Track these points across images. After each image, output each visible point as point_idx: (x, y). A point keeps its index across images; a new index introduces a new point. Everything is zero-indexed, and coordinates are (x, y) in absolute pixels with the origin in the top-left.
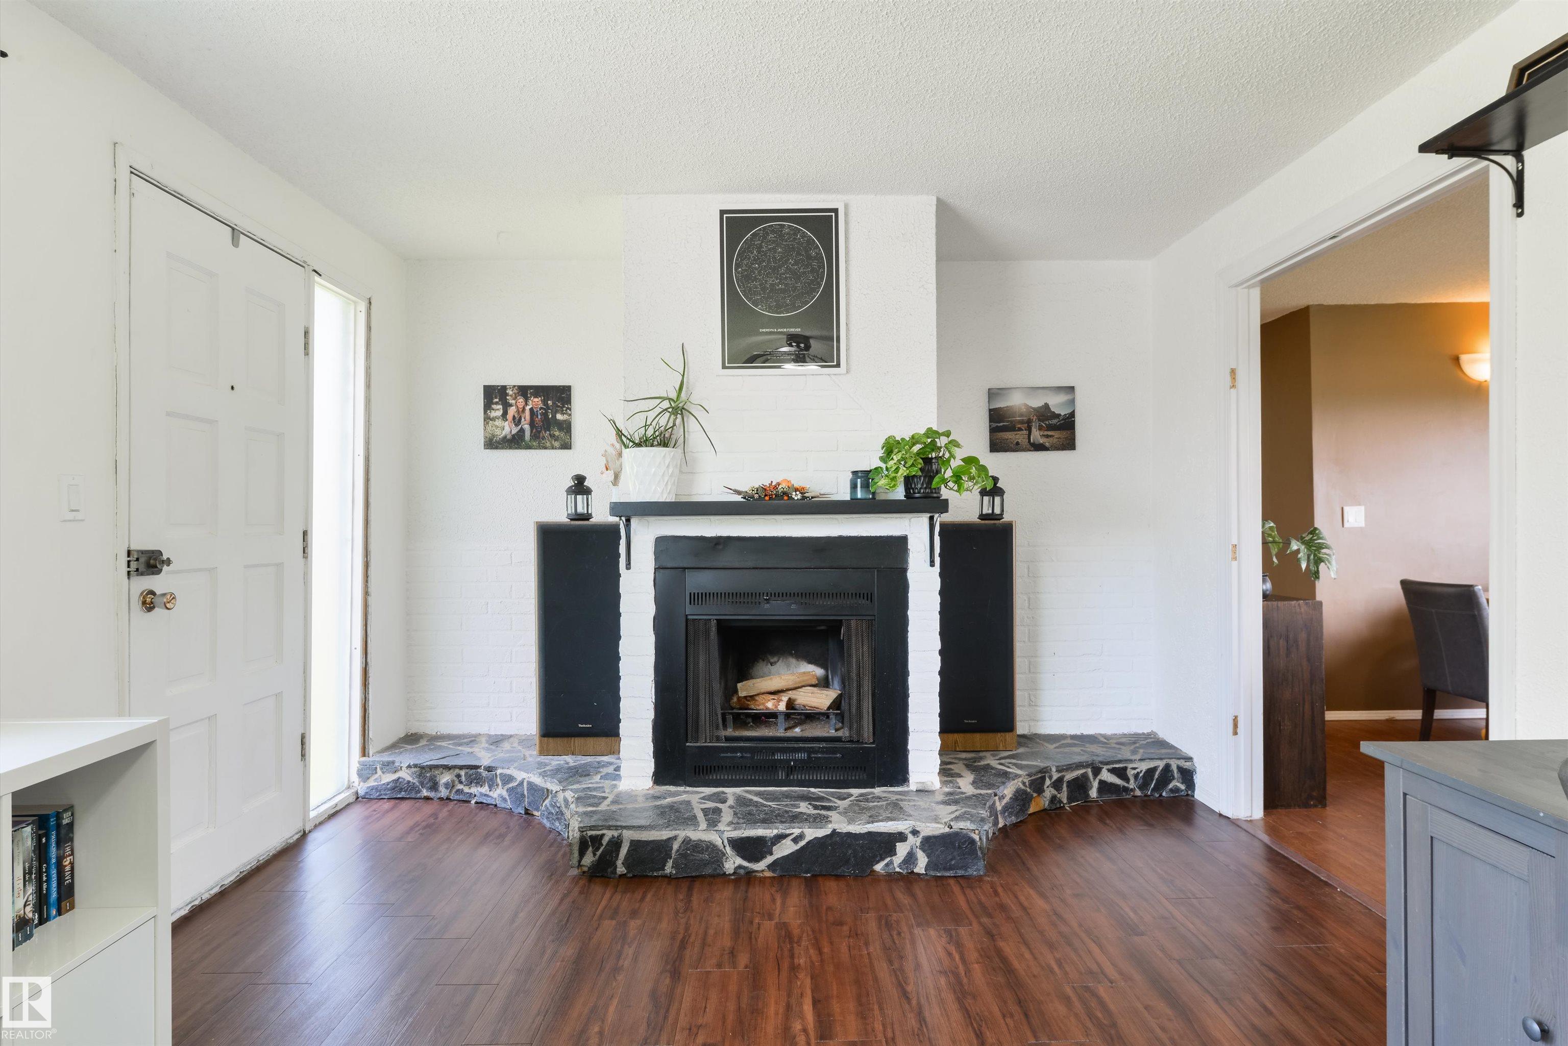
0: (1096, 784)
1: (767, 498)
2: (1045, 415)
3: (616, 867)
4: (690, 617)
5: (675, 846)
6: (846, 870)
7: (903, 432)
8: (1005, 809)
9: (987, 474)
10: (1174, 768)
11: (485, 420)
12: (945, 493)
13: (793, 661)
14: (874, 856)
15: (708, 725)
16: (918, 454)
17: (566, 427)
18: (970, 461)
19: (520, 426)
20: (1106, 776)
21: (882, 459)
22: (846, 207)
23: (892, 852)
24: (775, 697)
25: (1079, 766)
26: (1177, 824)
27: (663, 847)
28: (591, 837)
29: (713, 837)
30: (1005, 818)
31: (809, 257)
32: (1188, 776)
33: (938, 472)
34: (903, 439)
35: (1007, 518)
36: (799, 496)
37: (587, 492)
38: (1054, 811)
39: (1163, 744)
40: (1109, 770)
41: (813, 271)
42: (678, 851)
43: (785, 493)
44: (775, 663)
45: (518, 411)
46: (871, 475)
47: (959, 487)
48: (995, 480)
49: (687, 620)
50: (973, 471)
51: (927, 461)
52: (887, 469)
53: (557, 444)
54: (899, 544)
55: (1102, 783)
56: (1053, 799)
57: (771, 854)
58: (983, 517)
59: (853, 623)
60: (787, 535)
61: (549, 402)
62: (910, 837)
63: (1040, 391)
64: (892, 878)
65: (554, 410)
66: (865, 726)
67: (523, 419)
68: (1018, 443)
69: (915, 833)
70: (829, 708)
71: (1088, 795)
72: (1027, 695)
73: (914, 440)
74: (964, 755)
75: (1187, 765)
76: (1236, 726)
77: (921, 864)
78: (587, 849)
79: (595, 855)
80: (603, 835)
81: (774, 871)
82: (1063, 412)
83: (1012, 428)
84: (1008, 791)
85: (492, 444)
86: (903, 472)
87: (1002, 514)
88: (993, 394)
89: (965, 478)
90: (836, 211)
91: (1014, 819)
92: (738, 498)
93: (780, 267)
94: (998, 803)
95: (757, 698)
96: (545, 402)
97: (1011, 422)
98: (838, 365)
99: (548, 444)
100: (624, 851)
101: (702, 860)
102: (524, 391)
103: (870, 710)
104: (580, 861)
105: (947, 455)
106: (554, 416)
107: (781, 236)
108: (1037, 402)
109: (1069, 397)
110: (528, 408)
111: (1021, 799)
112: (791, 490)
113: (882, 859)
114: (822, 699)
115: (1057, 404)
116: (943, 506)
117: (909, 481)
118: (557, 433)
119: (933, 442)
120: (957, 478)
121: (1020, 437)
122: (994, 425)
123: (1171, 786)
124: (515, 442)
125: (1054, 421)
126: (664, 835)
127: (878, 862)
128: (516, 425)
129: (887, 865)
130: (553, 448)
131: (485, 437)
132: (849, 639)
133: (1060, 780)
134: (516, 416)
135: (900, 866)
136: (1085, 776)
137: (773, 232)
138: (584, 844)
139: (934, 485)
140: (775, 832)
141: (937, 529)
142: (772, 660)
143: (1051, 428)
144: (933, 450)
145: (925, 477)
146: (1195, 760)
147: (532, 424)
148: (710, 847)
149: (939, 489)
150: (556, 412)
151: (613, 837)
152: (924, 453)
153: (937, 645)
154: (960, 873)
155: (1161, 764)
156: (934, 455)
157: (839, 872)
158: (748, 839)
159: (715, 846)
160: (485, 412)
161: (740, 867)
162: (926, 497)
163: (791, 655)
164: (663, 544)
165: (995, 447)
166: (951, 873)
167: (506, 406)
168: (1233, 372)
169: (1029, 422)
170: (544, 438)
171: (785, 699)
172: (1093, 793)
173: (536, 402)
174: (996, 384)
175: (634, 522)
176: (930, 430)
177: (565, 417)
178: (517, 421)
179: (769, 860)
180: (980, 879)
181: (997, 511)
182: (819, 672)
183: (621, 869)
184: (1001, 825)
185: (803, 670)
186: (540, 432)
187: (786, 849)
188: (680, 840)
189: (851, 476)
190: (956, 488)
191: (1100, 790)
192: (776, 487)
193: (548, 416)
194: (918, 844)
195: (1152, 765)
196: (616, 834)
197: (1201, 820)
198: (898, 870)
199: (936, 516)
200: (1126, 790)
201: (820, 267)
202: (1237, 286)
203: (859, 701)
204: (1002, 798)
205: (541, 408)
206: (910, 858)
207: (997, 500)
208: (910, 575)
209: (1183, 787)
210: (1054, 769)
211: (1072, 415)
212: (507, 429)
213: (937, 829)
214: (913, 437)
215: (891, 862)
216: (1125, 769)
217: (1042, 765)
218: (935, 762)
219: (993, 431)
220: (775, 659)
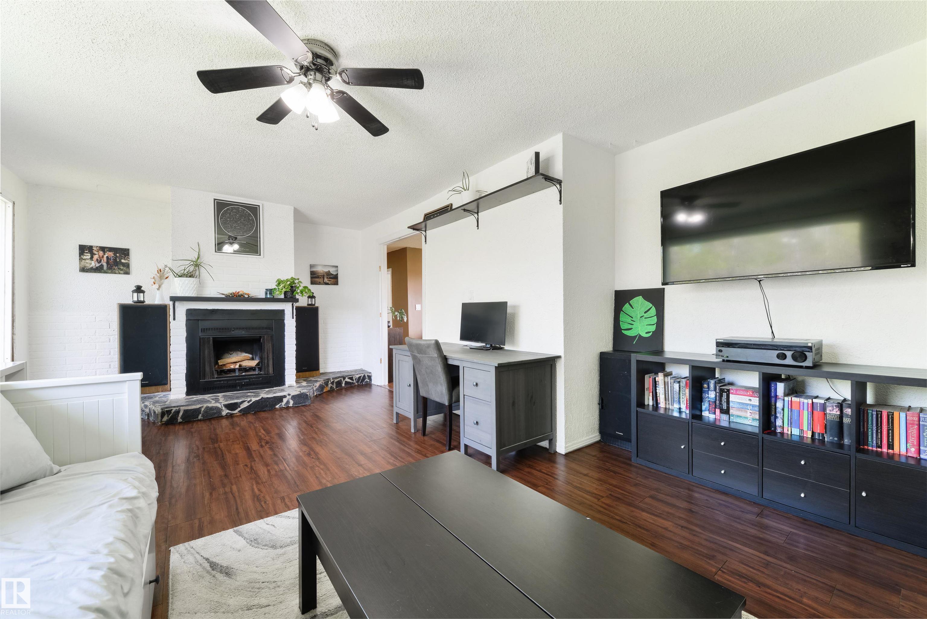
0: (344, 382)
1: (235, 296)
2: (328, 274)
3: (178, 420)
4: (201, 337)
5: (203, 409)
6: (266, 409)
7: (284, 278)
8: (316, 390)
9: (311, 292)
10: (366, 376)
11: (80, 260)
12: (297, 297)
13: (239, 353)
14: (276, 403)
15: (209, 373)
16: (289, 285)
17: (127, 266)
18: (305, 287)
19: (101, 263)
20: (347, 380)
21: (276, 285)
22: (263, 205)
23: (282, 401)
24: (234, 364)
25: (339, 377)
26: (368, 389)
27: (198, 411)
28: (166, 411)
29: (218, 405)
30: (316, 392)
31: (249, 219)
32: (370, 377)
33: (295, 290)
34: (284, 280)
35: (316, 305)
36: (247, 296)
37: (143, 292)
38: (331, 391)
39: (364, 371)
40: (348, 378)
41: (250, 224)
42: (204, 411)
43: (242, 295)
44: (232, 354)
45: (99, 257)
46: (272, 290)
47: (302, 295)
48: (313, 293)
49: (200, 338)
50: (307, 290)
51: (292, 287)
52: (278, 289)
53: (121, 272)
54: (282, 312)
55: (346, 382)
56: (331, 387)
57: (240, 407)
58: (308, 305)
59: (266, 337)
60: (241, 309)
61: (117, 254)
62: (288, 396)
63: (327, 266)
64: (281, 409)
65: (120, 258)
66: (270, 369)
67: (102, 261)
68: (320, 282)
69: (289, 395)
70: (255, 366)
71: (341, 386)
72: (323, 361)
73: (287, 280)
74: (303, 379)
75: (370, 375)
76: (381, 361)
77: (291, 403)
78: (165, 415)
79: (168, 417)
80: (172, 409)
81: (240, 413)
82: (335, 273)
83: (318, 277)
84: (317, 385)
85: (83, 270)
86: (284, 290)
87: (315, 304)
88: (311, 266)
89: (304, 292)
90: (259, 206)
91: (319, 393)
92: (223, 296)
93: (238, 221)
94: (314, 388)
95: (226, 365)
96: (115, 254)
97: (318, 275)
98: (260, 255)
99: (117, 272)
100: (181, 414)
101: (213, 413)
102: (103, 249)
103: (272, 364)
104: (161, 420)
105: (298, 285)
106: (120, 261)
107: (239, 211)
108: (326, 270)
109: (336, 269)
110: (105, 256)
111: (321, 387)
112: (244, 294)
113: (278, 404)
114: (253, 363)
115: (333, 271)
116: (297, 301)
117: (285, 293)
118: (122, 268)
119: (294, 281)
120: (302, 292)
121: (321, 280)
122: (312, 276)
123: (365, 381)
124: (99, 270)
125: (332, 276)
126: (198, 406)
127: (277, 405)
128: (99, 263)
129: (280, 405)
130: (119, 274)
131: (80, 267)
132: (264, 342)
133: (333, 382)
134: (98, 259)
135: (284, 405)
136: (341, 380)
137: (235, 209)
138: (163, 414)
139: (294, 294)
140: (241, 400)
141: (295, 308)
142: (231, 353)
143: (330, 278)
144: (294, 284)
145: (291, 292)
146: (372, 373)
147: (108, 263)
148: (217, 408)
149: (295, 295)
150: (121, 259)
151: (176, 410)
152: (291, 285)
153: (295, 342)
154: (304, 404)
155: (363, 375)
156: (294, 285)
157: (264, 410)
158: (231, 404)
159: (218, 408)
160: (80, 256)
161: (228, 413)
162: (292, 297)
163: (239, 351)
164: (190, 312)
165: (312, 283)
166: (301, 405)
167: (92, 255)
168: (380, 267)
169: (324, 276)
170: (114, 269)
171: (238, 364)
172: (343, 385)
173: (111, 254)
174: (312, 263)
175: (177, 304)
176: (292, 278)
177: (126, 261)
178: (99, 261)
179: (239, 409)
180: (309, 405)
181: (313, 303)
182: (250, 356)
183: (180, 420)
184: (315, 394)
185: (243, 355)
186: (112, 267)
187: (245, 405)
188: (204, 407)
189: (265, 290)
190: (301, 295)
191: (345, 384)
192: (239, 292)
193: (117, 260)
194: (290, 398)
195: (360, 375)
196: (177, 408)
197: (373, 387)
198: (284, 406)
199: (294, 303)
200: (353, 383)
201: (253, 223)
202: (381, 244)
203: (268, 361)
204: (316, 386)
205: (113, 257)
206: (288, 402)
207: (313, 299)
208: (285, 321)
209: (369, 381)
210: (331, 379)
211: (337, 274)
212: (94, 264)
213: (297, 393)
214: (287, 279)
215: (282, 404)
216: (353, 377)
217: (327, 378)
218: (294, 378)
219: (312, 278)
220: (232, 352)
